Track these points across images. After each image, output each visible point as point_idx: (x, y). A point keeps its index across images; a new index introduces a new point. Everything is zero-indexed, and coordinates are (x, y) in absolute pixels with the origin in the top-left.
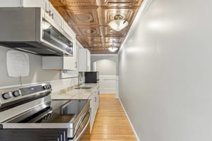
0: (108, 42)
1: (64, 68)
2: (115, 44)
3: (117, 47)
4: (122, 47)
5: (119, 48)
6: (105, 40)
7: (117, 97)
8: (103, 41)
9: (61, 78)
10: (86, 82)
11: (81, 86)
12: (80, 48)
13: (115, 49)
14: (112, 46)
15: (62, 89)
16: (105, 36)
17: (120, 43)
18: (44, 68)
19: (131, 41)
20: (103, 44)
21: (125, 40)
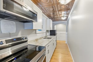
0: (61, 14)
1: (34, 29)
2: (65, 15)
3: (66, 17)
4: (69, 16)
5: (67, 17)
6: (59, 13)
7: (66, 43)
8: (58, 14)
9: (36, 33)
10: (51, 35)
11: (47, 37)
12: (47, 19)
13: (65, 18)
14: (63, 17)
15: (36, 38)
16: (59, 11)
17: (68, 14)
18: (25, 28)
19: (75, 12)
20: (58, 16)
21: (71, 11)
